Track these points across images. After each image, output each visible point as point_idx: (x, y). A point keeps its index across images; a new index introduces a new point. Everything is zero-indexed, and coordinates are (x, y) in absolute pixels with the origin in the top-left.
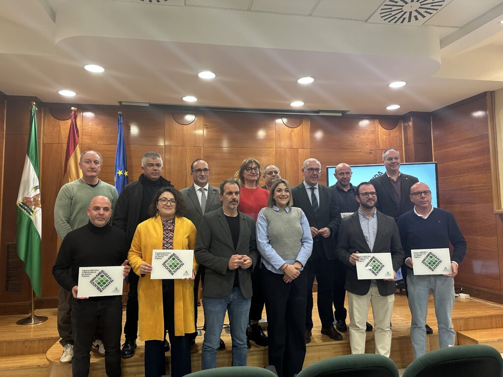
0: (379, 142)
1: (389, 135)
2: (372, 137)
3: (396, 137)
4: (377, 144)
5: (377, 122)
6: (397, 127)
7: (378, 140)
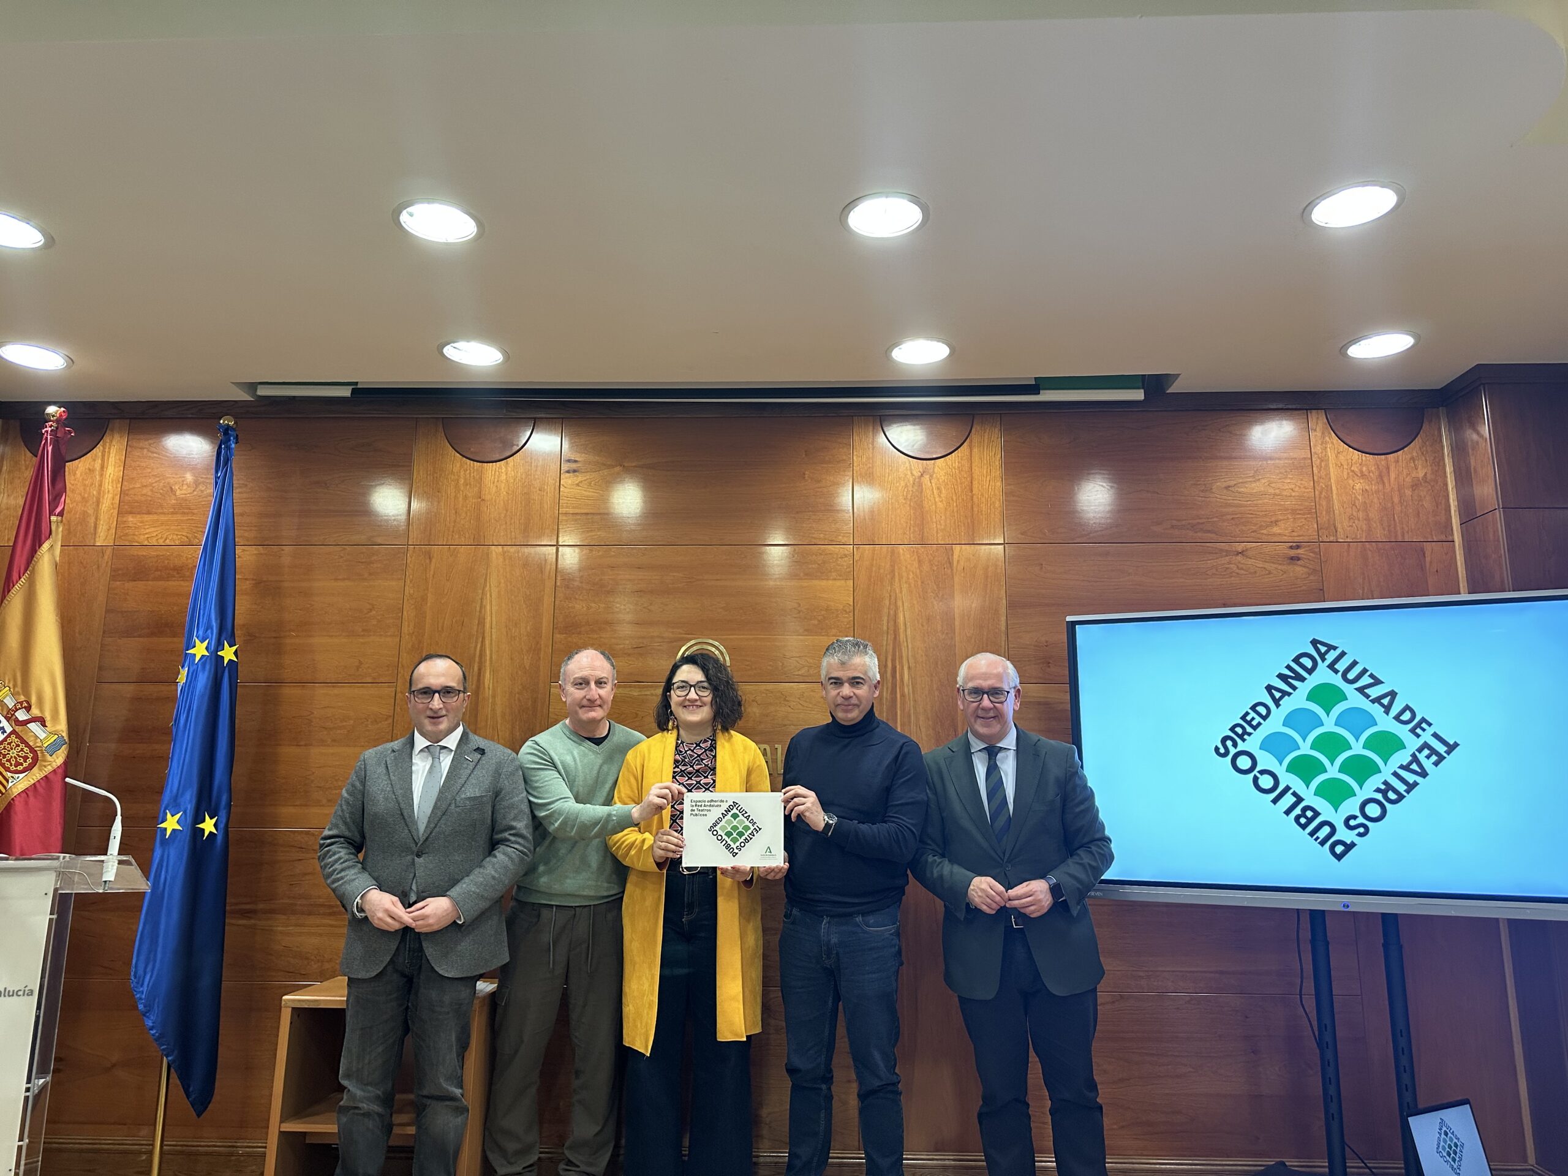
0: (1330, 510)
1: (1381, 476)
2: (1294, 487)
3: (1415, 486)
4: (1324, 519)
5: (1318, 421)
6: (1417, 442)
7: (1329, 499)
